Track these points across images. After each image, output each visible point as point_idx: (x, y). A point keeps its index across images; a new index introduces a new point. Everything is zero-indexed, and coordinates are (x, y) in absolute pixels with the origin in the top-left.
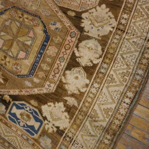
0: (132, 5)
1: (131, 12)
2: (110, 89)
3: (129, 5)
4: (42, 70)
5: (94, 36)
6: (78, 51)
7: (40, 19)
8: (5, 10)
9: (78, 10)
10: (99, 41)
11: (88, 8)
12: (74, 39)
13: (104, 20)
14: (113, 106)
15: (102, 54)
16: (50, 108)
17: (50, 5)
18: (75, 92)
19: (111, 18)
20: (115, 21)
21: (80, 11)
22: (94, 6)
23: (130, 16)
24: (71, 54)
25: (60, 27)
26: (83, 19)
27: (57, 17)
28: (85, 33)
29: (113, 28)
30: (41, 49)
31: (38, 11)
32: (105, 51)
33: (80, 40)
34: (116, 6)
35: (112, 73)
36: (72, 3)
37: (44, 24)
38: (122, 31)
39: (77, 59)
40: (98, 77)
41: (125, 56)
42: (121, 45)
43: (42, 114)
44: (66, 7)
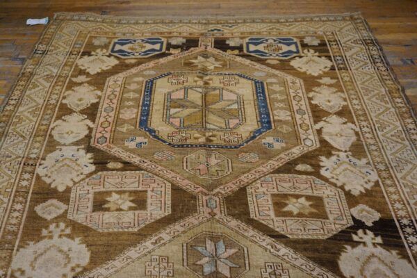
0: (16, 200)
1: (17, 191)
2: (34, 104)
3: (21, 199)
4: (133, 91)
5: (68, 147)
6: (87, 125)
7: (170, 144)
8: (254, 137)
9: (105, 172)
10: (59, 144)
11: (87, 180)
12: (99, 135)
13: (56, 170)
14: (28, 93)
15: (51, 131)
16: (106, 64)
17: (160, 168)
18: (78, 87)
19: (46, 175)
20: (39, 173)
21: (100, 173)
22: (77, 185)
23: (18, 185)
24: (97, 119)
25: (127, 144)
26: (92, 163)
27: (139, 155)
28: (83, 147)
29: (40, 165)
30: (148, 111)
31: (181, 154)
32: (47, 137)
33: (88, 137)
34: (41, 194)
35: (35, 119)
36: (119, 180)
37: (159, 139)
38: (28, 164)
39: (86, 117)
40: (51, 109)
41: (21, 139)
42: (26, 149)
43: (115, 57)
44: (128, 172)
